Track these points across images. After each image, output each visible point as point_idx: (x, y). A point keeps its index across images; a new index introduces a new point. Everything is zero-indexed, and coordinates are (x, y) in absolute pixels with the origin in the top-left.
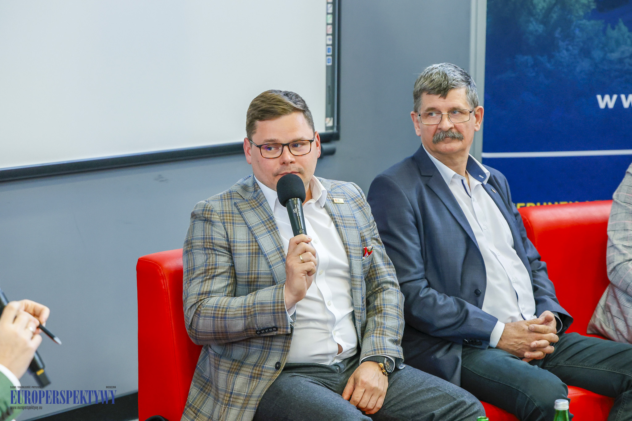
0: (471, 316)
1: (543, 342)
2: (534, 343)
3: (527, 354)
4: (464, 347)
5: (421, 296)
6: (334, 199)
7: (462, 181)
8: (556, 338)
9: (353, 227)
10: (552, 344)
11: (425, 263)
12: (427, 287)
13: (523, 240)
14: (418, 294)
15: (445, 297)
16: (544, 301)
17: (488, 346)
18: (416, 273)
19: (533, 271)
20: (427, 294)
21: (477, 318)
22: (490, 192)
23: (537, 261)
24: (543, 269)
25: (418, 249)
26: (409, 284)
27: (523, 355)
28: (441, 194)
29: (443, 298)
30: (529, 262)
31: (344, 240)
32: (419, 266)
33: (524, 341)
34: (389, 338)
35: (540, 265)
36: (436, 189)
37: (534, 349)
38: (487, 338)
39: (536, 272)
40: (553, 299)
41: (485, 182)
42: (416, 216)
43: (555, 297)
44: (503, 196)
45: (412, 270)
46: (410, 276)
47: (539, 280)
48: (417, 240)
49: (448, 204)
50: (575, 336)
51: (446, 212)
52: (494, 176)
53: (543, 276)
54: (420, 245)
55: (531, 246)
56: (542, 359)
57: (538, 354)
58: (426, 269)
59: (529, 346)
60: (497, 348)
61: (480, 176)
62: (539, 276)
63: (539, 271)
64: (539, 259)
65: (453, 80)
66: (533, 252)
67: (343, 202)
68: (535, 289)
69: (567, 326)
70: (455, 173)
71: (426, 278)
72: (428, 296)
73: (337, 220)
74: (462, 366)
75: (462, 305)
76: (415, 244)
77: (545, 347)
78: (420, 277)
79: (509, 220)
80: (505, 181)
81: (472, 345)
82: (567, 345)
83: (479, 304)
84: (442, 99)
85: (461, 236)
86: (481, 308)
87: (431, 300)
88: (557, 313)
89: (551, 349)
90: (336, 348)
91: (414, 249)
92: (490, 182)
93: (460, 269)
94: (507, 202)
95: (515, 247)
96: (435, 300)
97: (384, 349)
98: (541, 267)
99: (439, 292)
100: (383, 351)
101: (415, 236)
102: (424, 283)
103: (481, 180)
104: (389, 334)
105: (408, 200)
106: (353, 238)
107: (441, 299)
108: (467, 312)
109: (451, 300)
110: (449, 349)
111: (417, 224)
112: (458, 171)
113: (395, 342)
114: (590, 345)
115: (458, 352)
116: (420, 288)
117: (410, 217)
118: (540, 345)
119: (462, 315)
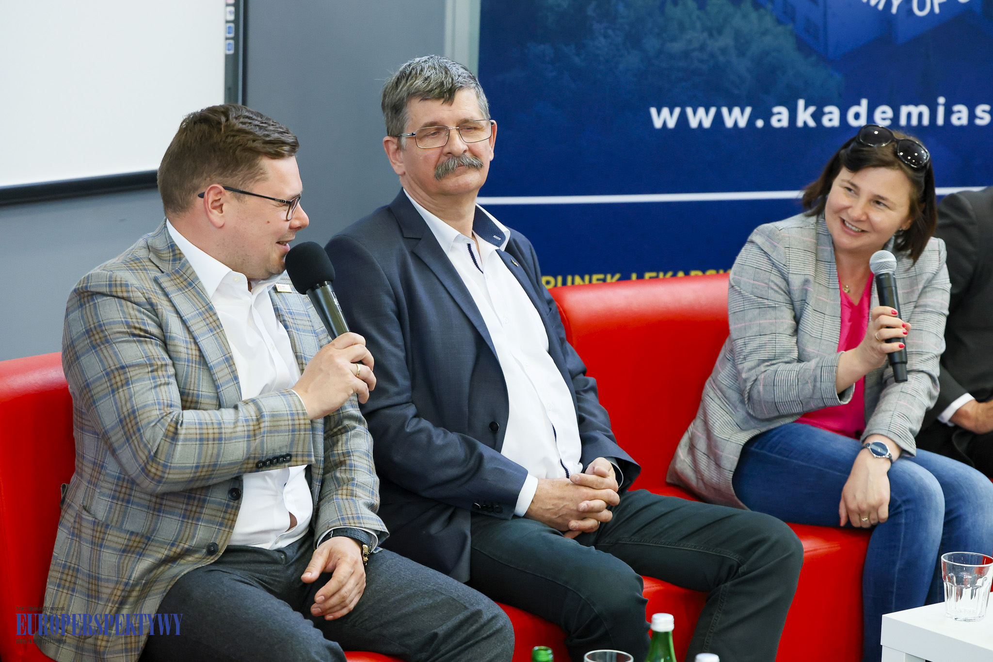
0: (488, 465)
1: (598, 503)
2: (584, 505)
3: (574, 524)
4: (474, 515)
5: (408, 430)
6: (277, 285)
7: (469, 245)
8: (616, 498)
10: (610, 506)
11: (413, 378)
12: (415, 416)
13: (562, 341)
14: (402, 427)
15: (445, 433)
16: (594, 440)
17: (512, 514)
18: (398, 394)
19: (577, 393)
20: (417, 428)
21: (496, 468)
22: (511, 265)
23: (581, 376)
24: (592, 389)
25: (402, 354)
26: (387, 411)
27: (567, 526)
28: (435, 267)
29: (442, 435)
30: (570, 377)
31: (298, 350)
32: (404, 382)
33: (568, 503)
34: (363, 501)
35: (587, 382)
36: (428, 259)
37: (583, 515)
38: (512, 499)
39: (582, 393)
40: (609, 437)
41: (503, 248)
42: (397, 302)
43: (612, 433)
44: (530, 272)
45: (393, 389)
46: (389, 398)
47: (585, 405)
48: (400, 340)
49: (448, 283)
50: (643, 495)
51: (445, 295)
52: (514, 241)
53: (592, 401)
54: (403, 348)
55: (572, 352)
56: (595, 532)
57: (590, 523)
58: (413, 387)
59: (578, 510)
60: (527, 516)
61: (494, 236)
62: (587, 401)
63: (586, 391)
64: (584, 373)
66: (575, 361)
67: (291, 291)
68: (581, 421)
69: (631, 480)
70: (458, 233)
71: (413, 402)
72: (420, 431)
73: (285, 317)
74: (472, 548)
75: (472, 448)
76: (397, 346)
77: (599, 511)
78: (405, 400)
79: (541, 309)
80: (531, 249)
81: (487, 514)
82: (632, 510)
83: (497, 445)
84: (446, 107)
85: (469, 335)
86: (499, 450)
87: (423, 437)
88: (615, 460)
89: (607, 515)
90: (287, 522)
91: (395, 355)
92: (508, 249)
93: (466, 389)
94: (535, 282)
95: (550, 352)
96: (430, 437)
97: (358, 518)
98: (588, 386)
99: (437, 425)
100: (356, 521)
101: (397, 334)
102: (411, 410)
103: (498, 244)
104: (361, 495)
105: (385, 277)
106: (310, 348)
107: (439, 437)
108: (481, 457)
109: (453, 437)
110: (450, 519)
111: (399, 315)
112: (461, 230)
113: (371, 507)
114: (668, 509)
115: (464, 524)
116: (406, 417)
117: (388, 303)
118: (592, 508)
119: (472, 462)
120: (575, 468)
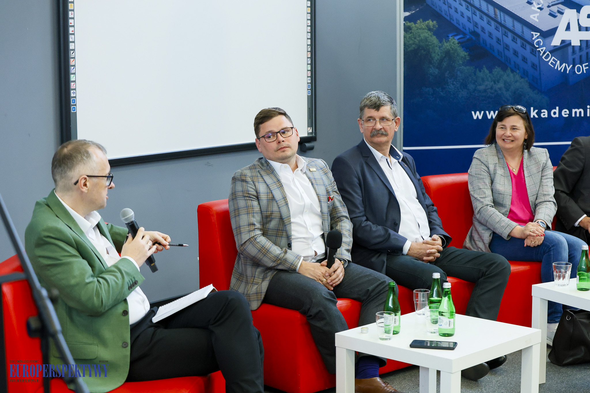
0: (392, 237)
1: (433, 251)
2: (428, 251)
3: (425, 258)
4: (388, 254)
5: (363, 225)
6: (310, 169)
7: (387, 159)
8: (441, 248)
9: (322, 185)
10: (439, 252)
11: (365, 207)
12: (366, 220)
13: (423, 194)
14: (361, 224)
15: (377, 226)
16: (435, 228)
17: (402, 254)
18: (360, 213)
19: (428, 212)
20: (366, 224)
21: (395, 238)
22: (403, 166)
23: (432, 206)
24: (435, 211)
25: (361, 199)
26: (355, 219)
27: (423, 259)
28: (374, 167)
29: (376, 227)
30: (426, 208)
31: (317, 192)
32: (362, 209)
33: (423, 251)
34: (344, 248)
35: (433, 208)
36: (371, 164)
37: (429, 255)
38: (401, 249)
39: (431, 212)
40: (441, 228)
41: (400, 161)
42: (359, 180)
43: (442, 227)
44: (412, 170)
45: (357, 211)
46: (356, 214)
47: (432, 217)
48: (360, 194)
49: (378, 173)
50: (453, 248)
51: (377, 177)
52: (406, 157)
53: (435, 216)
54: (361, 196)
55: (428, 198)
56: (434, 261)
57: (431, 258)
58: (365, 211)
59: (426, 253)
60: (407, 255)
61: (397, 157)
62: (433, 215)
63: (432, 212)
64: (433, 205)
65: (383, 101)
66: (429, 201)
67: (316, 170)
68: (430, 222)
69: (448, 243)
70: (382, 155)
71: (365, 216)
72: (367, 225)
73: (312, 181)
74: (387, 265)
75: (387, 231)
76: (359, 196)
77: (434, 253)
78: (362, 215)
79: (414, 182)
80: (413, 160)
81: (392, 254)
82: (448, 253)
83: (397, 231)
84: (376, 112)
85: (386, 192)
86: (398, 232)
87: (368, 228)
88: (442, 236)
89: (438, 255)
90: (314, 254)
91: (358, 199)
92: (403, 160)
93: (385, 211)
94: (414, 173)
95: (418, 198)
96: (371, 228)
97: (342, 254)
98: (433, 210)
99: (373, 224)
100: (341, 255)
101: (359, 191)
102: (364, 218)
103: (398, 159)
104: (344, 246)
105: (355, 171)
106: (322, 191)
107: (374, 228)
108: (390, 234)
109: (380, 227)
110: (379, 256)
111: (360, 185)
112: (384, 154)
113: (348, 250)
114: (461, 253)
115: (384, 258)
116: (362, 221)
117: (356, 181)
118: (432, 252)
119: (386, 236)
120: (427, 238)
